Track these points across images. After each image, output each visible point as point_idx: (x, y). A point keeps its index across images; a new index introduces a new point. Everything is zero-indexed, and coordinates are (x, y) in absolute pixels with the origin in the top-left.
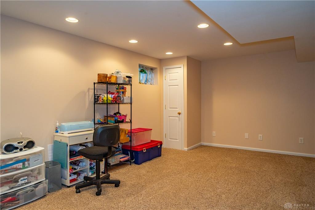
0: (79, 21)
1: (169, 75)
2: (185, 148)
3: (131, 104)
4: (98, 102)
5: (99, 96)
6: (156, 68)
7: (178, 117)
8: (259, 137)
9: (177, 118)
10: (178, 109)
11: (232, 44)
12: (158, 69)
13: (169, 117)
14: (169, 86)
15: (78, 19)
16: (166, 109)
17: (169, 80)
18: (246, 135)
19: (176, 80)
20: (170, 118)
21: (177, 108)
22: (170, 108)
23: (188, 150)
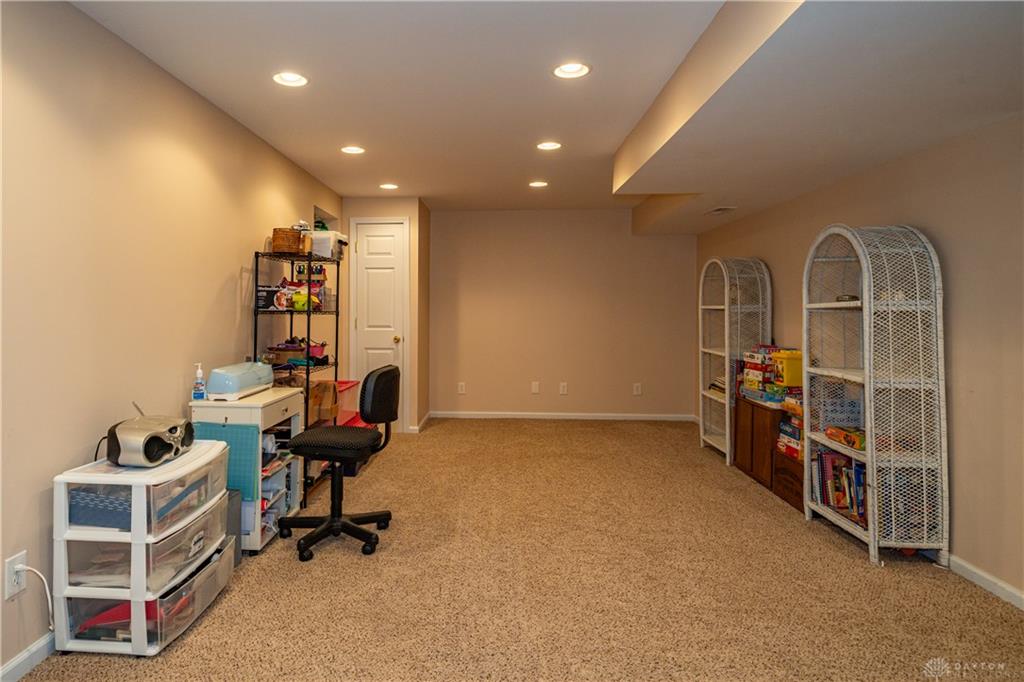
0: (309, 82)
1: (368, 241)
2: (411, 427)
3: (337, 316)
4: (272, 308)
5: (276, 292)
6: (336, 219)
7: (392, 349)
8: (561, 388)
9: (389, 352)
10: (392, 329)
11: (545, 184)
12: (339, 221)
13: (367, 349)
14: (367, 268)
15: (306, 77)
16: (356, 327)
17: (366, 252)
18: (535, 386)
19: (389, 254)
20: (370, 351)
21: (389, 327)
22: (370, 327)
23: (420, 431)
